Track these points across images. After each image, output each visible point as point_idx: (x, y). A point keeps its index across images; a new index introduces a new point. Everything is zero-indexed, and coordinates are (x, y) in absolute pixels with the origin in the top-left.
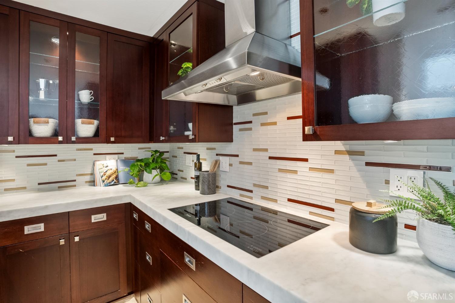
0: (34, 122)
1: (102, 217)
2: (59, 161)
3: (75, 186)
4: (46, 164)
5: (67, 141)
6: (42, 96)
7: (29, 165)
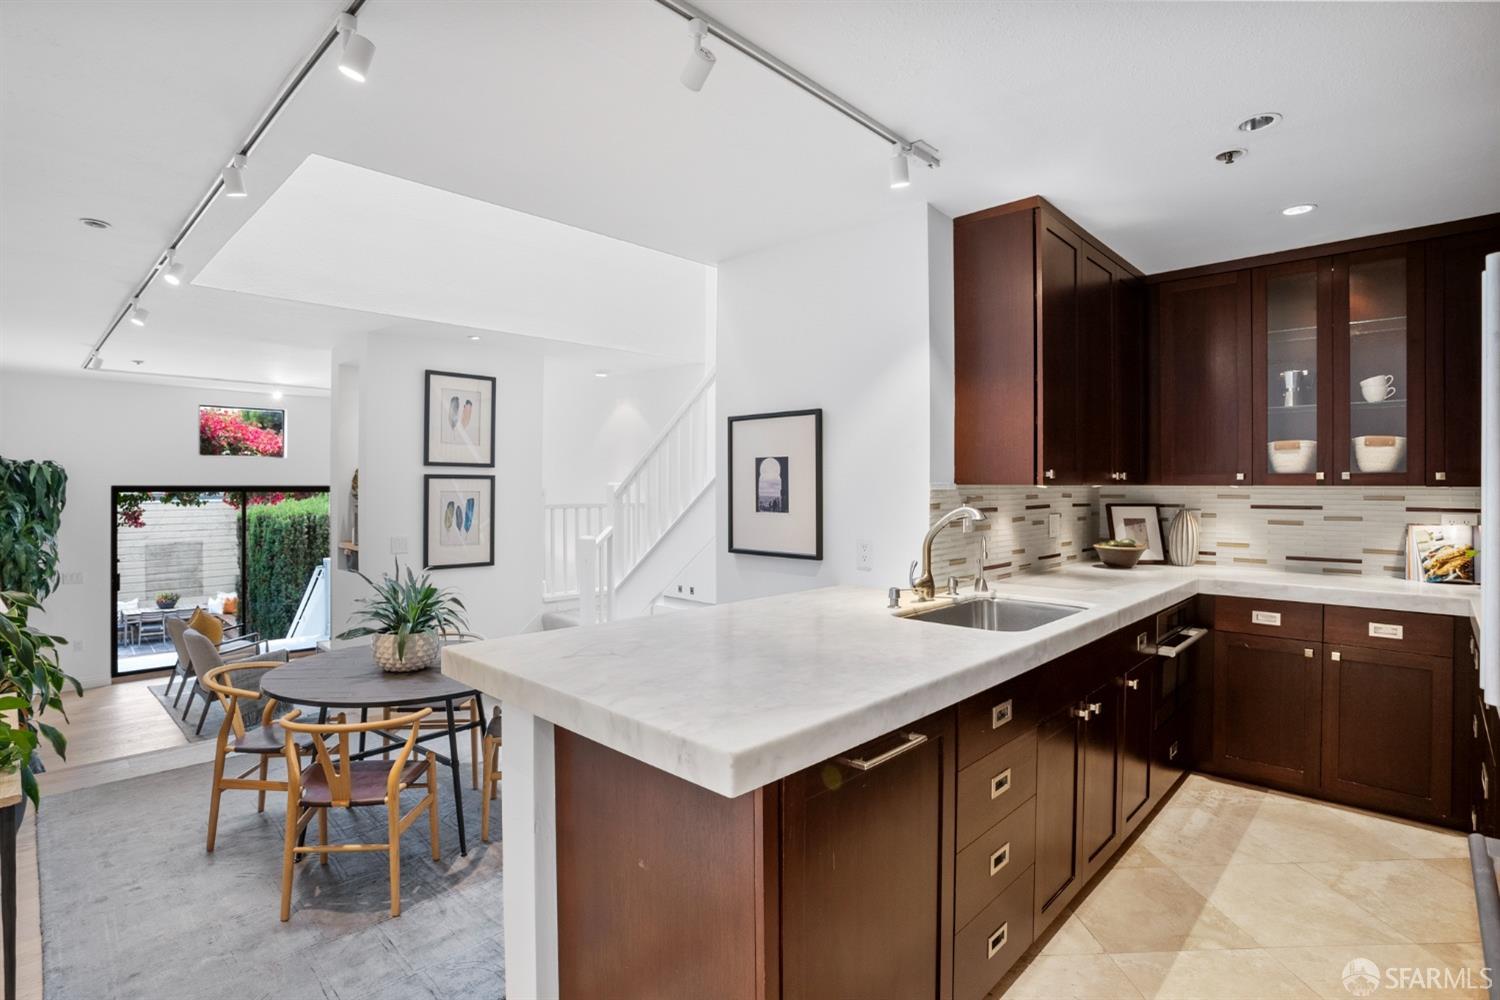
0: (1276, 449)
1: (1395, 632)
2: (1326, 518)
3: (1359, 572)
4: (1300, 523)
5: (1333, 480)
6: (1290, 402)
7: (1271, 522)
